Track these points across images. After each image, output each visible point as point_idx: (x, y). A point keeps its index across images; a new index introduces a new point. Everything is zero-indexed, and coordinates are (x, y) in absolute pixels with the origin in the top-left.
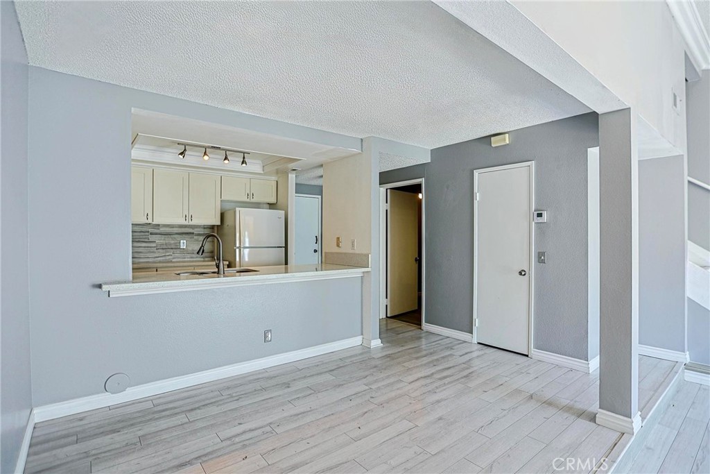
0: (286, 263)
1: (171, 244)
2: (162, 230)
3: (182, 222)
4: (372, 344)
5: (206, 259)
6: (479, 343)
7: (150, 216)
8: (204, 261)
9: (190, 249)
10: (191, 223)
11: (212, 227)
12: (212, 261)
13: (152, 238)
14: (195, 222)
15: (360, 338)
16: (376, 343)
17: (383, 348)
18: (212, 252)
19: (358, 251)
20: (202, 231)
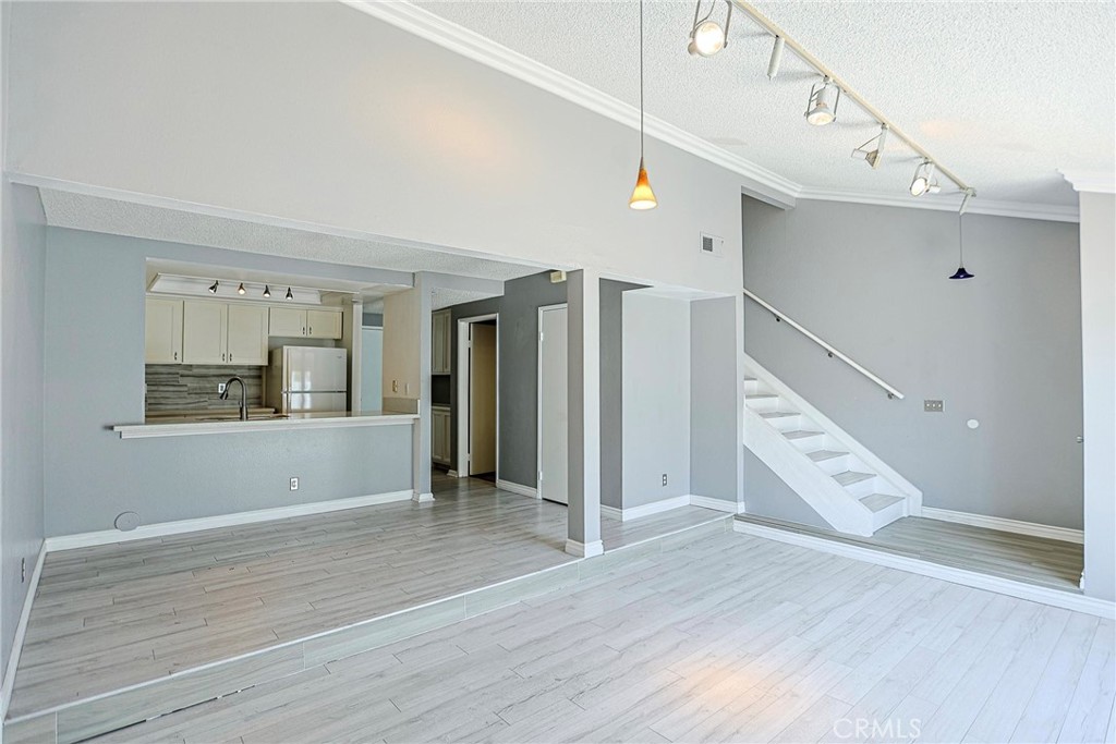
0: (349, 408)
1: (206, 388)
2: (195, 371)
3: (220, 361)
4: (421, 498)
5: (252, 406)
6: (544, 499)
7: (180, 356)
9: (231, 393)
10: (230, 363)
11: (260, 368)
13: (182, 381)
14: (235, 362)
15: (411, 491)
16: (427, 497)
17: (434, 502)
18: (259, 398)
19: (410, 397)
20: (246, 373)
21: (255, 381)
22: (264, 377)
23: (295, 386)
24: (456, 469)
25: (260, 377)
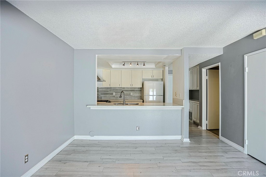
0: (164, 101)
1: (128, 94)
3: (129, 86)
4: (184, 140)
5: (139, 99)
6: (248, 155)
7: (120, 85)
8: (138, 100)
9: (134, 95)
10: (132, 87)
11: (141, 88)
12: (141, 100)
15: (180, 136)
16: (187, 140)
17: (190, 143)
18: (141, 97)
19: (181, 99)
20: (137, 89)
21: (140, 92)
22: (142, 91)
23: (151, 93)
24: (201, 126)
25: (141, 91)
